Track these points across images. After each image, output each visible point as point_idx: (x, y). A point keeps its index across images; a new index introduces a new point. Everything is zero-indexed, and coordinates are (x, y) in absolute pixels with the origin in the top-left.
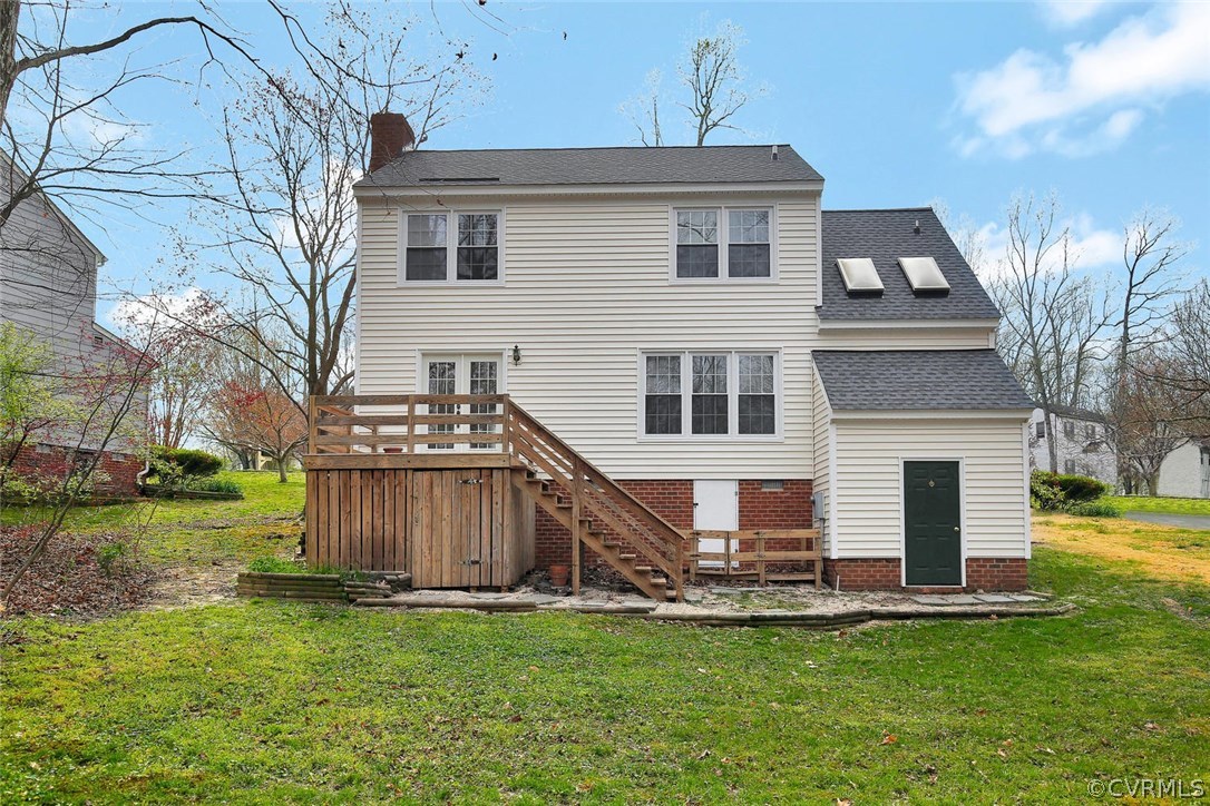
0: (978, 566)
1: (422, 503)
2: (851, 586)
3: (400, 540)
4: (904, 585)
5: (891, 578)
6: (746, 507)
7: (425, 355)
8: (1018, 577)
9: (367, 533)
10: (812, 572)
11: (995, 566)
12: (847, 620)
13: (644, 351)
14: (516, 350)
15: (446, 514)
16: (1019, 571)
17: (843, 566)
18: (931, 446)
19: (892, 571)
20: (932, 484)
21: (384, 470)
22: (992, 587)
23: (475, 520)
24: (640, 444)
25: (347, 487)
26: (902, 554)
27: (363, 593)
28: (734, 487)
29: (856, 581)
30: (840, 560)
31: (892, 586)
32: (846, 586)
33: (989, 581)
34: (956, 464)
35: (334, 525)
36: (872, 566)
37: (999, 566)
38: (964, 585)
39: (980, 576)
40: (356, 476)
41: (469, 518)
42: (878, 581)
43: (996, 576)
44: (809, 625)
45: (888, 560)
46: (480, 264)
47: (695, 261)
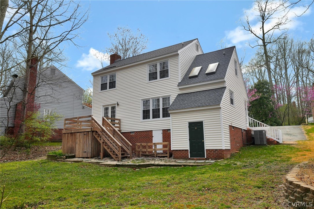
0: (210, 152)
1: (78, 139)
2: (176, 158)
3: (75, 147)
4: (189, 157)
5: (186, 155)
6: (164, 137)
7: (103, 106)
8: (222, 155)
9: (70, 146)
10: (167, 154)
11: (214, 152)
12: (144, 166)
13: (142, 100)
14: (117, 103)
15: (81, 141)
16: (221, 153)
17: (174, 152)
18: (195, 118)
19: (186, 153)
20: (196, 128)
21: (73, 133)
22: (214, 158)
23: (86, 143)
24: (141, 122)
25: (68, 136)
26: (188, 148)
27: (59, 158)
28: (161, 132)
29: (178, 156)
30: (173, 150)
31: (186, 158)
32: (175, 158)
33: (213, 156)
34: (202, 122)
35: (66, 145)
36: (182, 152)
37: (215, 152)
38: (206, 157)
39: (211, 155)
40: (69, 134)
41: (85, 142)
42: (183, 156)
43: (215, 155)
44: (132, 167)
45: (186, 150)
46: (113, 85)
47: (153, 76)
